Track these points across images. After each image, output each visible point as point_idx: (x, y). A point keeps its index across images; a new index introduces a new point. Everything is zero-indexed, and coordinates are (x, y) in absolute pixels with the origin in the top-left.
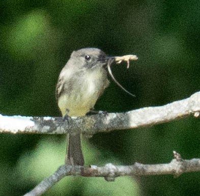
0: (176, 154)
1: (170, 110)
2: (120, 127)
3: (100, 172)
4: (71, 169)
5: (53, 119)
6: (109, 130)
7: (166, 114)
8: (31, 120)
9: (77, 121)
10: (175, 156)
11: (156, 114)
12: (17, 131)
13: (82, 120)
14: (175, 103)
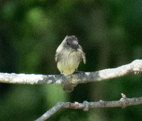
0: (123, 95)
1: (120, 70)
2: (92, 80)
3: (80, 106)
4: (64, 104)
5: (54, 76)
6: (86, 82)
7: (118, 73)
8: (41, 77)
9: (67, 77)
10: (123, 96)
11: (112, 73)
12: (33, 83)
13: (70, 76)
14: (123, 66)
